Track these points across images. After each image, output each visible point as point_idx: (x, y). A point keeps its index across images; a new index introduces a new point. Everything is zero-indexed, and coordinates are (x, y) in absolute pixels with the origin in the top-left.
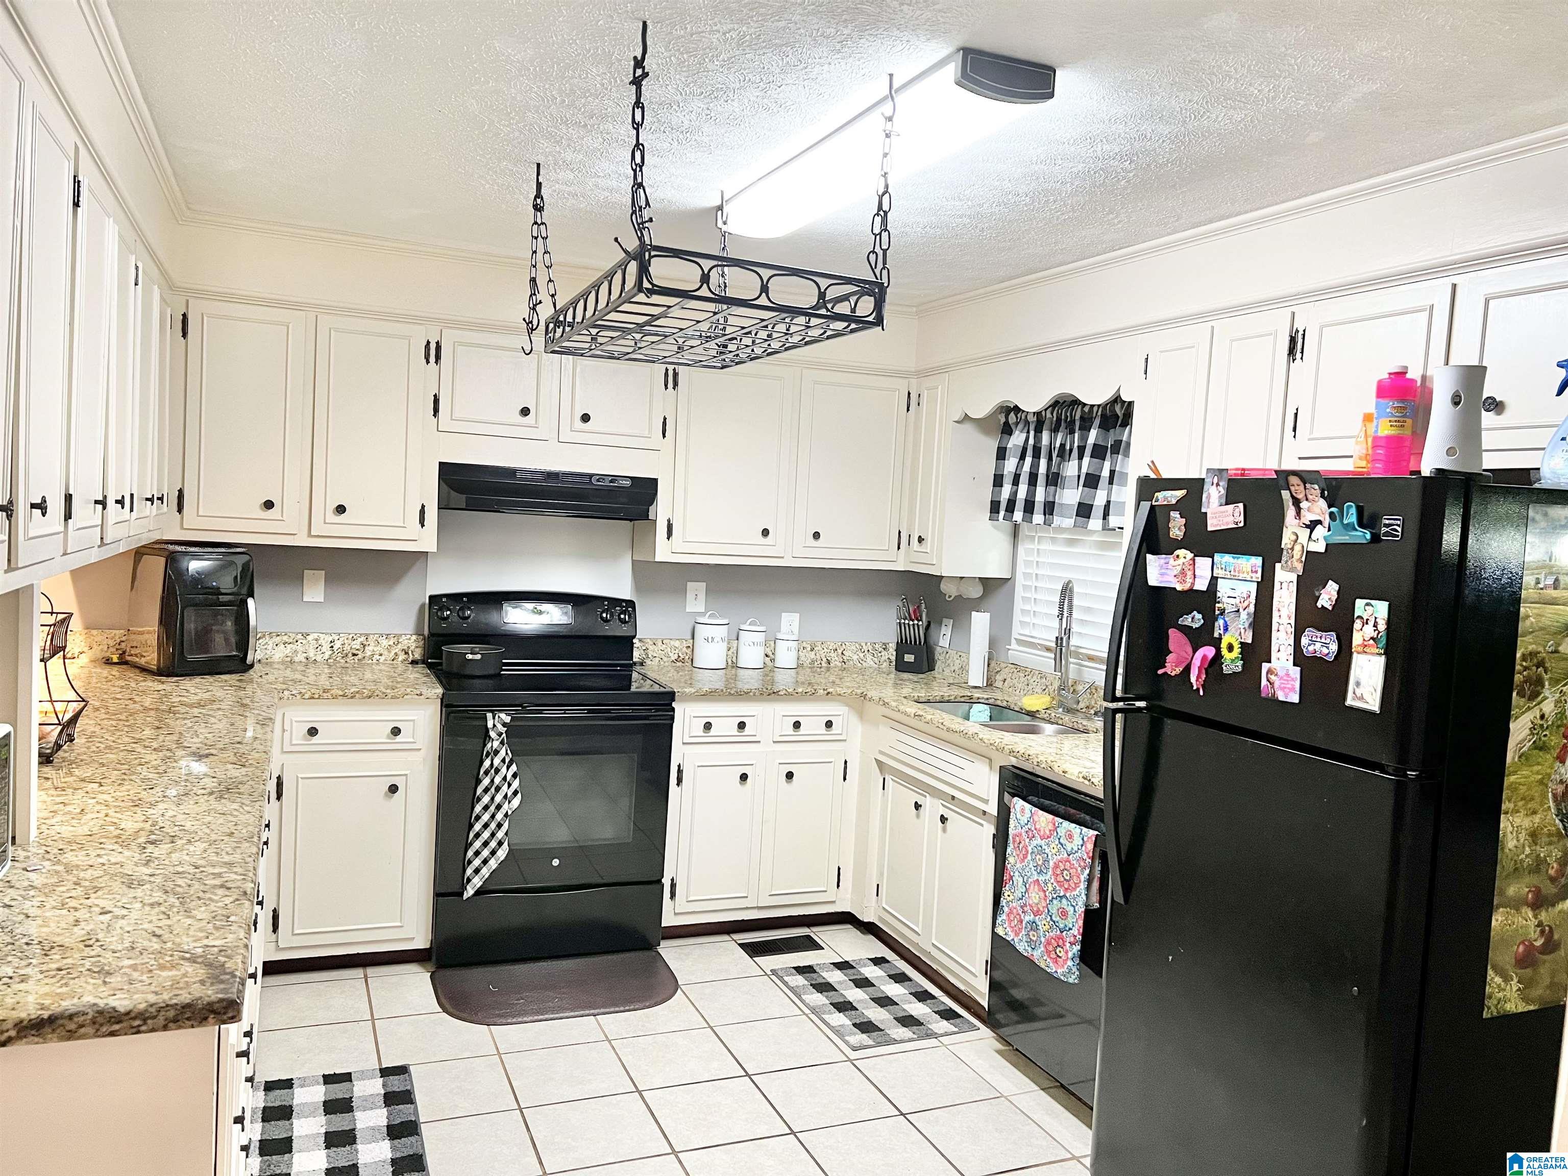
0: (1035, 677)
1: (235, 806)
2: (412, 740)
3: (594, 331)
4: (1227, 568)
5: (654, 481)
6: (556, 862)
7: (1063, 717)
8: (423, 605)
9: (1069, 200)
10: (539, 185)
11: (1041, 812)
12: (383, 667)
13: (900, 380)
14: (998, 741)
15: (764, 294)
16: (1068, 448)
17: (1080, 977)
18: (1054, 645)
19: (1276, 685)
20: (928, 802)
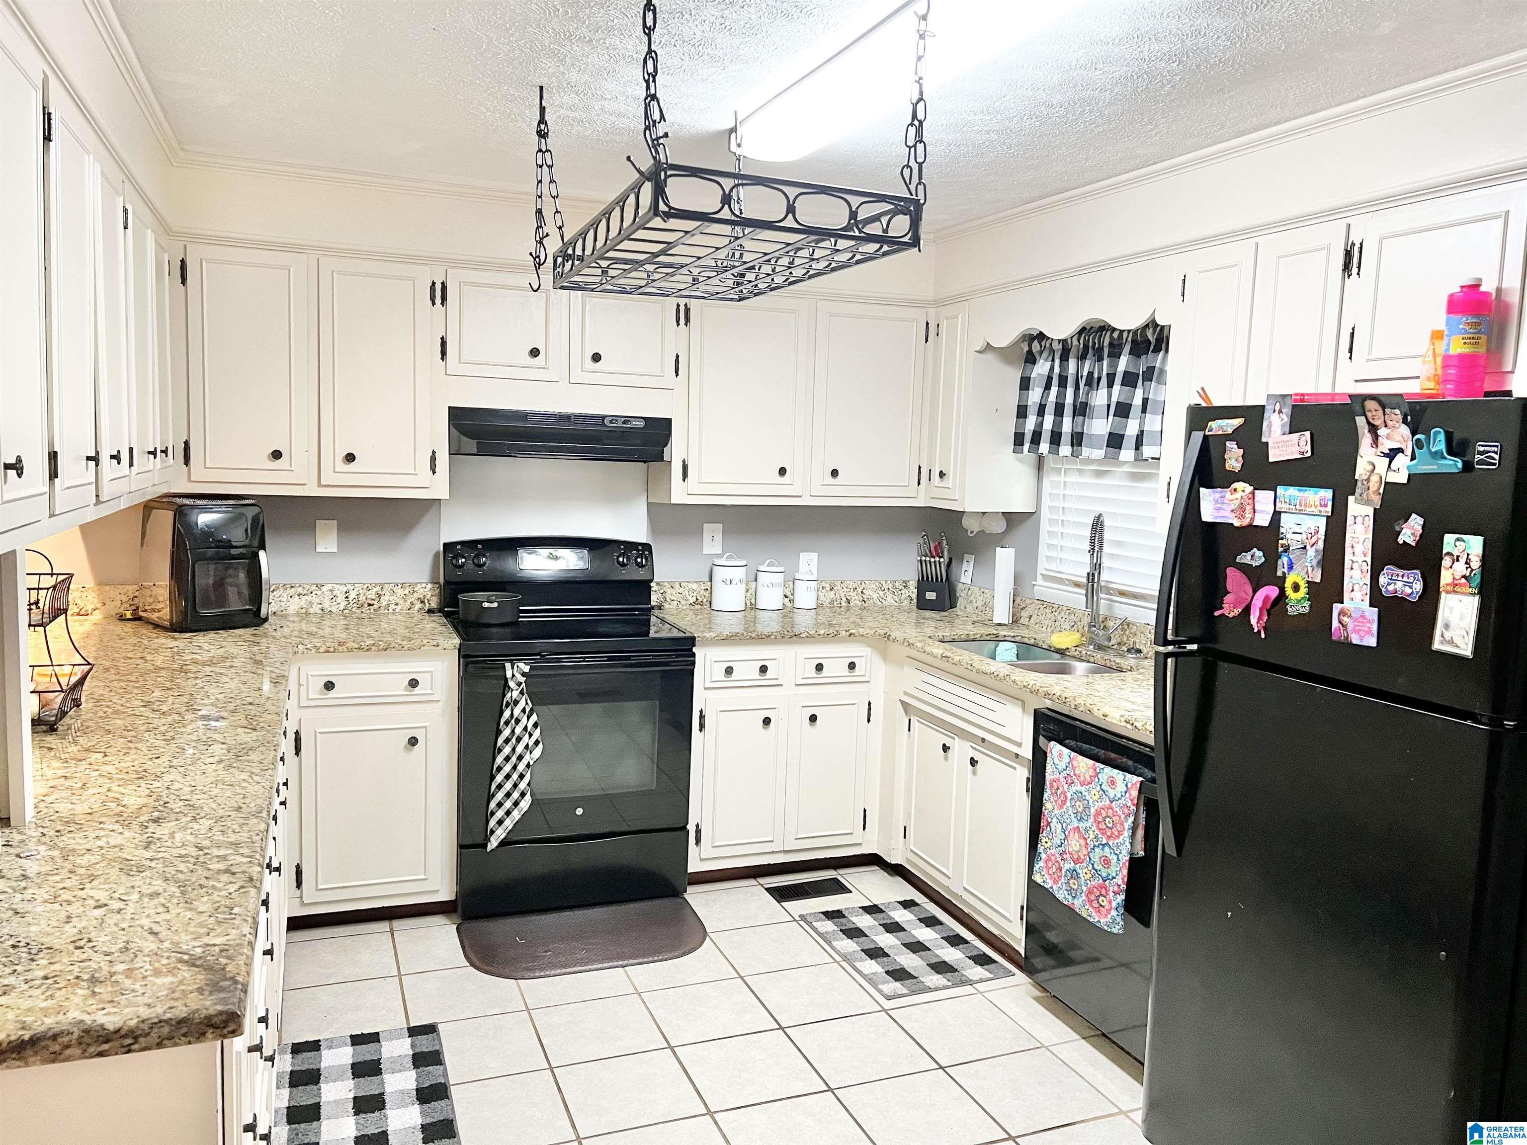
0: (1062, 614)
1: (244, 776)
2: (430, 692)
3: (604, 264)
4: (1292, 501)
5: (668, 422)
6: (579, 811)
7: (1095, 655)
8: (437, 555)
9: (1105, 110)
10: (543, 110)
11: (1080, 757)
12: (399, 617)
13: (919, 310)
14: (1032, 683)
15: (790, 215)
16: (1096, 376)
17: (1125, 927)
18: (1085, 580)
19: (1350, 627)
20: (956, 744)
